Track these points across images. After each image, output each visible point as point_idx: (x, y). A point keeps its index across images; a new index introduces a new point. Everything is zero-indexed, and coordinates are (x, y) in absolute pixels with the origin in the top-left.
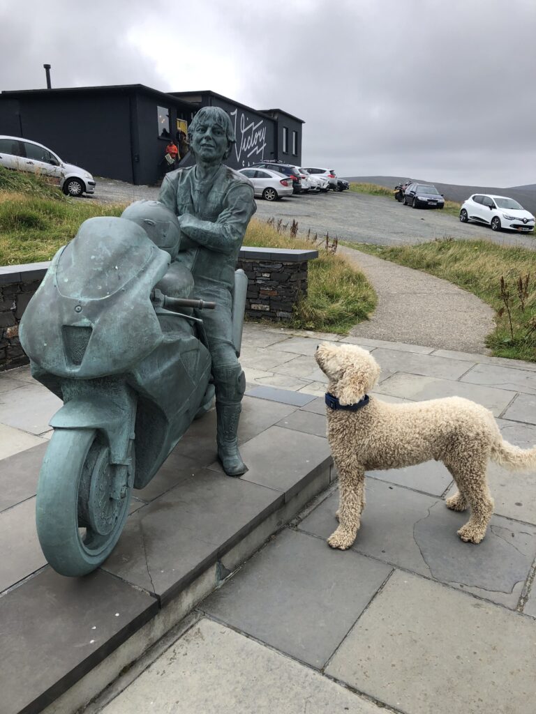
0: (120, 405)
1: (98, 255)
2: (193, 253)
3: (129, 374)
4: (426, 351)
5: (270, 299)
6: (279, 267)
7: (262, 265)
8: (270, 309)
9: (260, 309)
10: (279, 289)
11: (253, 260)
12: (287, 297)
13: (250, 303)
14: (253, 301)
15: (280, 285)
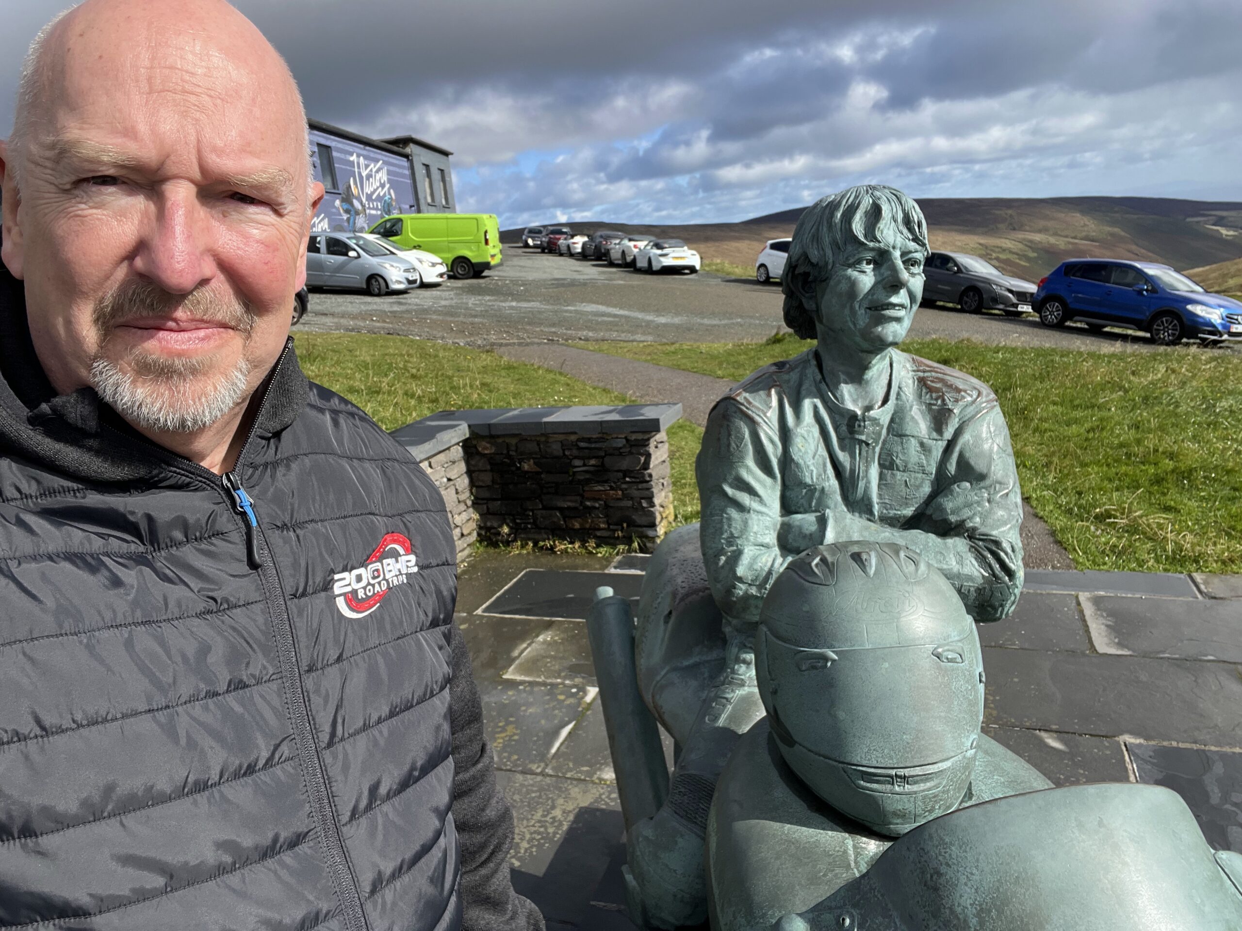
5: (607, 506)
6: (620, 445)
7: (582, 445)
8: (609, 524)
9: (587, 526)
10: (624, 486)
11: (562, 437)
12: (643, 498)
13: (565, 518)
14: (568, 514)
15: (625, 477)
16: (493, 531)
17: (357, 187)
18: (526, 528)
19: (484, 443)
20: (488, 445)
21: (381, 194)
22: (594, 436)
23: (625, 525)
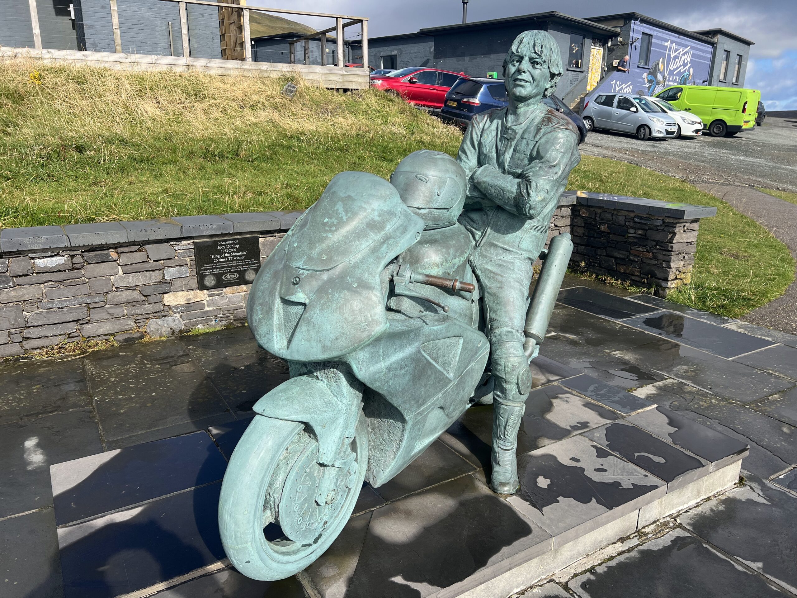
1: (332, 219)
5: (642, 262)
6: (659, 224)
7: (637, 220)
8: (641, 274)
9: (628, 272)
10: (655, 251)
11: (626, 213)
12: (664, 261)
13: (617, 264)
14: (620, 261)
15: (656, 245)
16: (576, 263)
17: (664, 65)
18: (594, 266)
19: (584, 210)
20: (585, 211)
21: (682, 71)
22: (644, 216)
23: (650, 276)
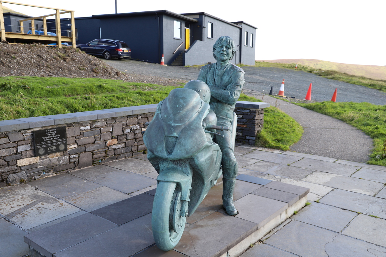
0: (186, 173)
1: (180, 105)
2: (214, 104)
3: (192, 159)
4: (332, 160)
5: (242, 129)
6: (248, 112)
7: (238, 110)
8: (242, 135)
10: (247, 124)
12: (252, 128)
22: (241, 108)
